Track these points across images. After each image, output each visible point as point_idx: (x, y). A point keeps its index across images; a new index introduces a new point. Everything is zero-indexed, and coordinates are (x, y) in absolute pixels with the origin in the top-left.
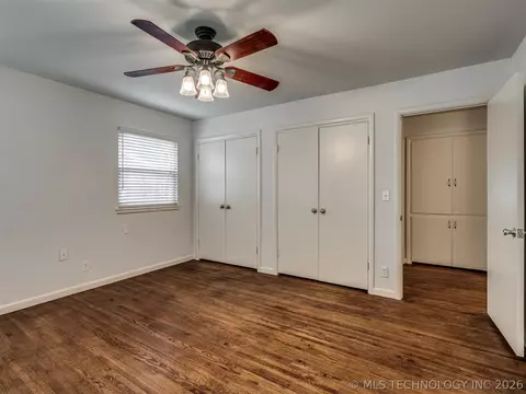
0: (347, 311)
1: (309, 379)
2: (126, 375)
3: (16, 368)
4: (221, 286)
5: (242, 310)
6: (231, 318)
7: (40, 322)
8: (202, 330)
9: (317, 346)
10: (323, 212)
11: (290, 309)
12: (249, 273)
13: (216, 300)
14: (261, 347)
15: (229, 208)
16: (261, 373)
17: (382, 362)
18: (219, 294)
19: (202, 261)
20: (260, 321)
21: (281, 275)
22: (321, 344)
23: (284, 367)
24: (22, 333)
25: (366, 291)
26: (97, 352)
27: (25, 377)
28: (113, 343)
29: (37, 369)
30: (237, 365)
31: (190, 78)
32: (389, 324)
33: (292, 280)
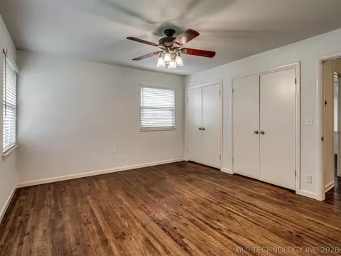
0: (270, 201)
1: (219, 230)
2: (128, 209)
3: (88, 197)
4: (193, 176)
5: (199, 190)
6: (191, 193)
7: (103, 181)
8: (172, 196)
9: (235, 216)
10: (263, 133)
11: (230, 194)
12: (215, 171)
13: (187, 183)
14: (199, 210)
15: (204, 129)
16: (193, 221)
17: (275, 232)
18: (190, 181)
19: (190, 162)
20: (207, 198)
21: (235, 174)
22: (239, 215)
23: (208, 222)
24: (94, 185)
25: (294, 192)
26: (120, 197)
27: (90, 201)
28: (128, 195)
29: (95, 199)
30: (182, 215)
31: (161, 58)
32: (298, 213)
33: (241, 178)
